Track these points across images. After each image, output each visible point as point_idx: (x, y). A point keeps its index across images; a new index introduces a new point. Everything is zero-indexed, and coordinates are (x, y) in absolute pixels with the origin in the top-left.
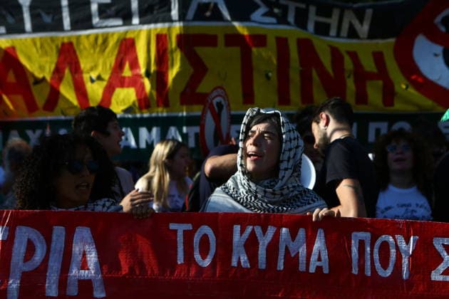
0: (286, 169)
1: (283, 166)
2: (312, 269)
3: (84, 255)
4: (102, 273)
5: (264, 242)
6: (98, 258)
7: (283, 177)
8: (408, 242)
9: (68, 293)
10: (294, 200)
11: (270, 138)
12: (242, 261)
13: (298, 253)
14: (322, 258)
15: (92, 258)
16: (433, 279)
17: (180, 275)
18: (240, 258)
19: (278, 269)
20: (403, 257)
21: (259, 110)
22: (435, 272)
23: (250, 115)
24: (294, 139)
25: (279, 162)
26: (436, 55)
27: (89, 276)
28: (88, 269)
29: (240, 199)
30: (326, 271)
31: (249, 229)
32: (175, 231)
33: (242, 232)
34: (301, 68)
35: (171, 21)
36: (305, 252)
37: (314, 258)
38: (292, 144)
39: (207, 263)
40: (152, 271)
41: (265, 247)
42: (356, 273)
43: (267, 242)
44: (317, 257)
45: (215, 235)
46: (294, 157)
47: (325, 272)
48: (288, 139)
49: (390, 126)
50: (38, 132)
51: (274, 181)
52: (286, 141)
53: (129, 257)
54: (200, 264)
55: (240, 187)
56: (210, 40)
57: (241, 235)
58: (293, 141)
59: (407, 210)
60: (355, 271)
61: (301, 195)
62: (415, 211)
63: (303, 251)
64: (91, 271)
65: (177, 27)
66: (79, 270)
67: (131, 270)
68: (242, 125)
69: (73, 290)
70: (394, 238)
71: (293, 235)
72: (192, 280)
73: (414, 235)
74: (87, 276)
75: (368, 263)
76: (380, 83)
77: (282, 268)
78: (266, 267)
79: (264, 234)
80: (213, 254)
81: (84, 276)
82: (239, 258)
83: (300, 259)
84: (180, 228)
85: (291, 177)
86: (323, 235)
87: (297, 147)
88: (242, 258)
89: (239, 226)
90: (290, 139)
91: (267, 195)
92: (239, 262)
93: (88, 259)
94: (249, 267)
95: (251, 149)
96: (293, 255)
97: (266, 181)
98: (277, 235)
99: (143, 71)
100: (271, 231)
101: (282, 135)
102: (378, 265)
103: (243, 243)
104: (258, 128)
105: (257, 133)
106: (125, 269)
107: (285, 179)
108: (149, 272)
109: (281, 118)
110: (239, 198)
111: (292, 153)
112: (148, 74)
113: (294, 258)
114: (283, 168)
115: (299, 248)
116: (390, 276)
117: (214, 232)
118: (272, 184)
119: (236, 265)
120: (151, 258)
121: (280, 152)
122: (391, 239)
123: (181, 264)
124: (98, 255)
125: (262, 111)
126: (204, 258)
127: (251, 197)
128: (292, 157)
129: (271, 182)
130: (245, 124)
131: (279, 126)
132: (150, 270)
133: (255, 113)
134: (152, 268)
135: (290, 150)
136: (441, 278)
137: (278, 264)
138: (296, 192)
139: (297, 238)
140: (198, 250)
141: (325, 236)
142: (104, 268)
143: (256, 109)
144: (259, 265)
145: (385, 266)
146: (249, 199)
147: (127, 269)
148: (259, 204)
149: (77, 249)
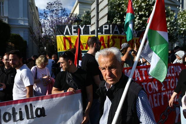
35: (110, 34)
50: (84, 53)
56: (116, 37)
65: (111, 35)
99: (105, 43)
112: (106, 43)
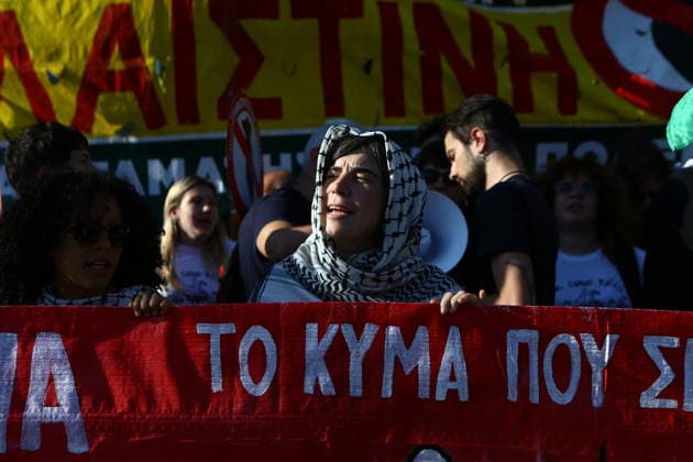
0: (396, 235)
1: (391, 228)
2: (441, 395)
3: (51, 380)
4: (83, 412)
5: (359, 349)
6: (75, 385)
7: (391, 248)
8: (601, 345)
9: (23, 446)
10: (408, 288)
11: (367, 180)
12: (322, 384)
13: (417, 367)
14: (458, 375)
15: (65, 385)
16: (643, 406)
17: (217, 411)
18: (319, 379)
19: (383, 396)
20: (594, 370)
21: (348, 129)
22: (647, 394)
23: (333, 137)
24: (410, 180)
25: (383, 221)
26: (641, 33)
27: (60, 416)
28: (58, 405)
29: (317, 287)
30: (464, 396)
31: (333, 329)
32: (207, 337)
33: (321, 334)
34: (422, 53)
36: (428, 366)
37: (443, 376)
38: (406, 189)
39: (262, 389)
40: (169, 406)
41: (361, 359)
42: (515, 399)
43: (363, 352)
44: (448, 374)
45: (276, 342)
46: (409, 212)
47: (462, 399)
48: (400, 182)
49: (571, 150)
51: (375, 255)
52: (395, 185)
53: (128, 383)
54: (251, 392)
55: (316, 266)
57: (319, 341)
58: (407, 185)
59: (584, 291)
60: (513, 396)
61: (420, 278)
62: (598, 293)
63: (424, 363)
64: (63, 410)
66: (41, 406)
67: (133, 404)
68: (320, 156)
69: (32, 442)
70: (578, 338)
71: (408, 337)
72: (238, 419)
73: (610, 333)
74: (57, 417)
75: (534, 383)
76: (554, 75)
77: (390, 394)
78: (363, 393)
79: (358, 339)
80: (273, 374)
81: (51, 417)
82: (317, 380)
83: (420, 378)
84: (215, 331)
85: (404, 247)
86: (458, 337)
87: (416, 194)
88: (321, 379)
89: (316, 326)
90: (403, 180)
91: (366, 281)
92: (317, 387)
93: (58, 387)
94: (334, 393)
95: (334, 200)
96: (408, 371)
97: (361, 256)
98: (380, 338)
99: (148, 61)
100: (370, 331)
101: (389, 173)
102: (551, 385)
103: (323, 354)
104: (346, 163)
105: (344, 172)
106: (121, 403)
107: (393, 252)
108: (163, 409)
109: (386, 144)
110: (314, 286)
111: (406, 206)
113: (410, 375)
114: (390, 233)
115: (417, 360)
116: (571, 402)
117: (274, 337)
118: (371, 259)
119: (312, 392)
120: (166, 383)
121: (384, 205)
122: (573, 340)
123: (218, 392)
124: (75, 379)
125: (353, 132)
126: (257, 380)
127: (336, 285)
128: (405, 213)
129: (369, 256)
130: (323, 154)
131: (382, 158)
132: (164, 404)
133: (340, 133)
134: (168, 401)
135: (403, 200)
136: (656, 404)
137: (384, 388)
138: (413, 275)
139: (414, 343)
140: (246, 367)
141: (462, 339)
142: (84, 402)
143: (343, 128)
144: (351, 390)
145: (563, 387)
146: (333, 288)
147: (126, 405)
148: (352, 297)
149: (39, 372)
